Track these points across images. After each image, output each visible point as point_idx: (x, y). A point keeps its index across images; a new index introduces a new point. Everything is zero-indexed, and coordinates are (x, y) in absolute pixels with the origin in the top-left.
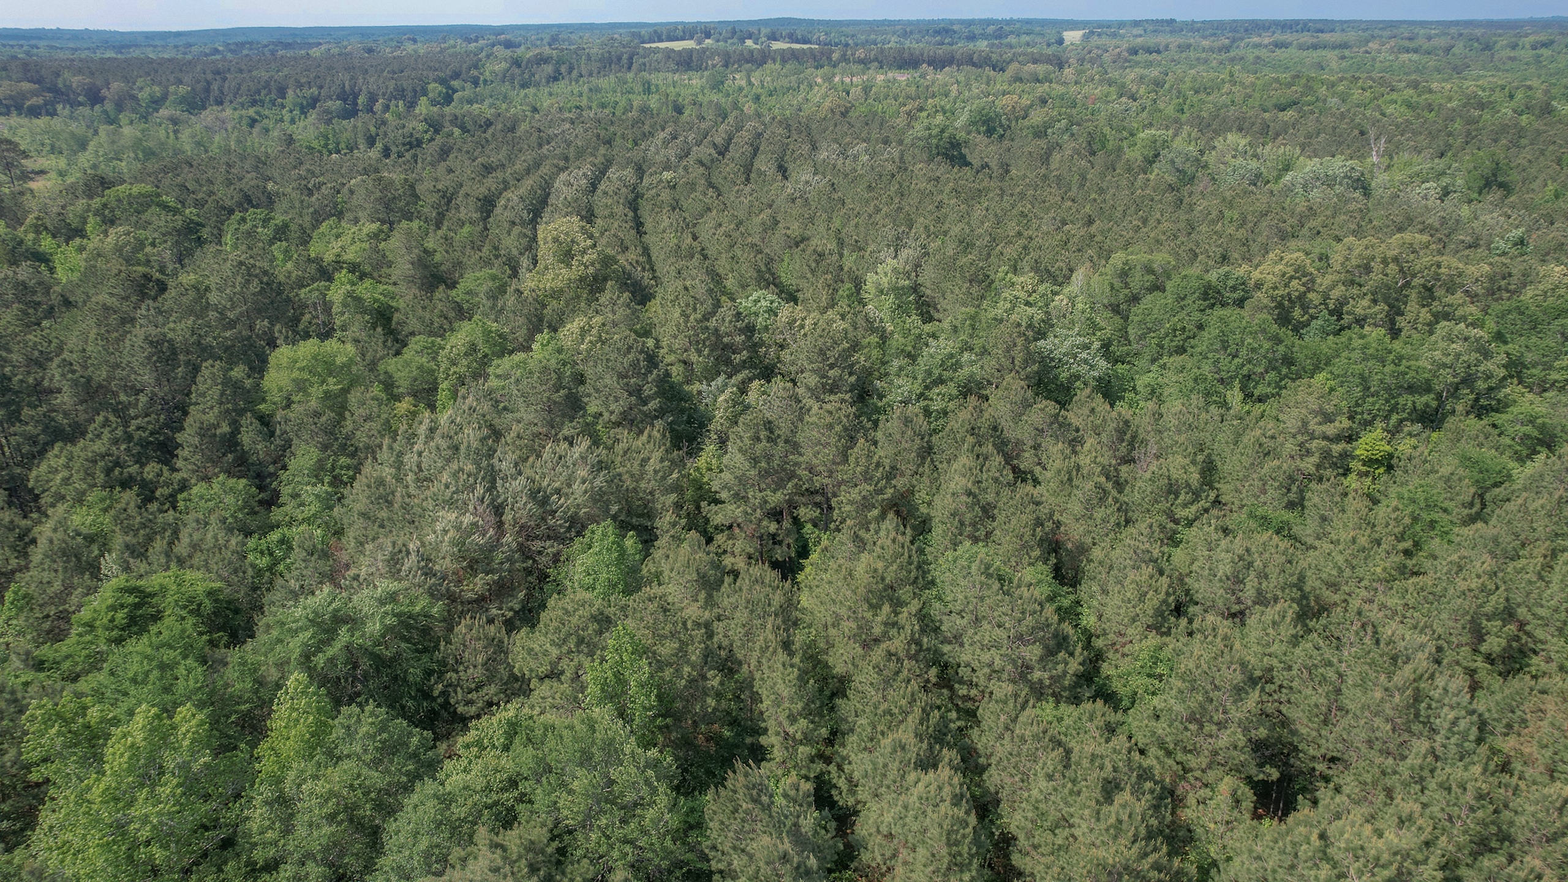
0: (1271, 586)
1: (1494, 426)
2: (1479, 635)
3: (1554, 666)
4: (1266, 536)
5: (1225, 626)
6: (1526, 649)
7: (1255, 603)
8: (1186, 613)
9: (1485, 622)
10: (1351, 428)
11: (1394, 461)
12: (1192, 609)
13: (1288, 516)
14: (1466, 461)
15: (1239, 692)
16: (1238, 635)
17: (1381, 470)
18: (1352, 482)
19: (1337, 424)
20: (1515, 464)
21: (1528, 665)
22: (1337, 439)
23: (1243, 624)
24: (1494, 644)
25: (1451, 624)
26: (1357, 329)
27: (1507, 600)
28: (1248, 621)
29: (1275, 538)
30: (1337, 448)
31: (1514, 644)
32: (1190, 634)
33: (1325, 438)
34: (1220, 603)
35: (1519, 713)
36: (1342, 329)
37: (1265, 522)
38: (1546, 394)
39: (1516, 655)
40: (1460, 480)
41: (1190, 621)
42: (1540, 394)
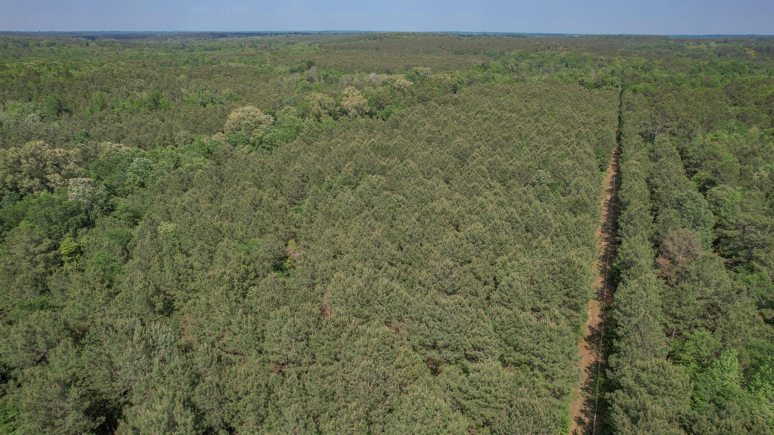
0: (52, 335)
1: (115, 217)
2: (152, 305)
3: (182, 302)
4: (35, 314)
5: (37, 370)
6: (171, 301)
7: (48, 349)
8: (10, 377)
9: (152, 299)
10: (53, 243)
11: (82, 249)
12: (12, 373)
13: (43, 298)
14: (111, 236)
15: (63, 395)
16: (48, 369)
17: (78, 255)
18: (67, 266)
19: (45, 243)
20: (131, 230)
21: (174, 307)
22: (49, 250)
23: (48, 362)
24: (159, 306)
25: (140, 307)
26: (30, 194)
27: (155, 286)
28: (49, 360)
29: (42, 312)
30: (51, 255)
31: (166, 302)
32: (19, 386)
33: (42, 252)
34: (28, 360)
35: (180, 327)
36: (22, 196)
37: (31, 307)
38: (128, 197)
39: (169, 305)
40: (113, 245)
41: (16, 379)
42: (126, 197)
